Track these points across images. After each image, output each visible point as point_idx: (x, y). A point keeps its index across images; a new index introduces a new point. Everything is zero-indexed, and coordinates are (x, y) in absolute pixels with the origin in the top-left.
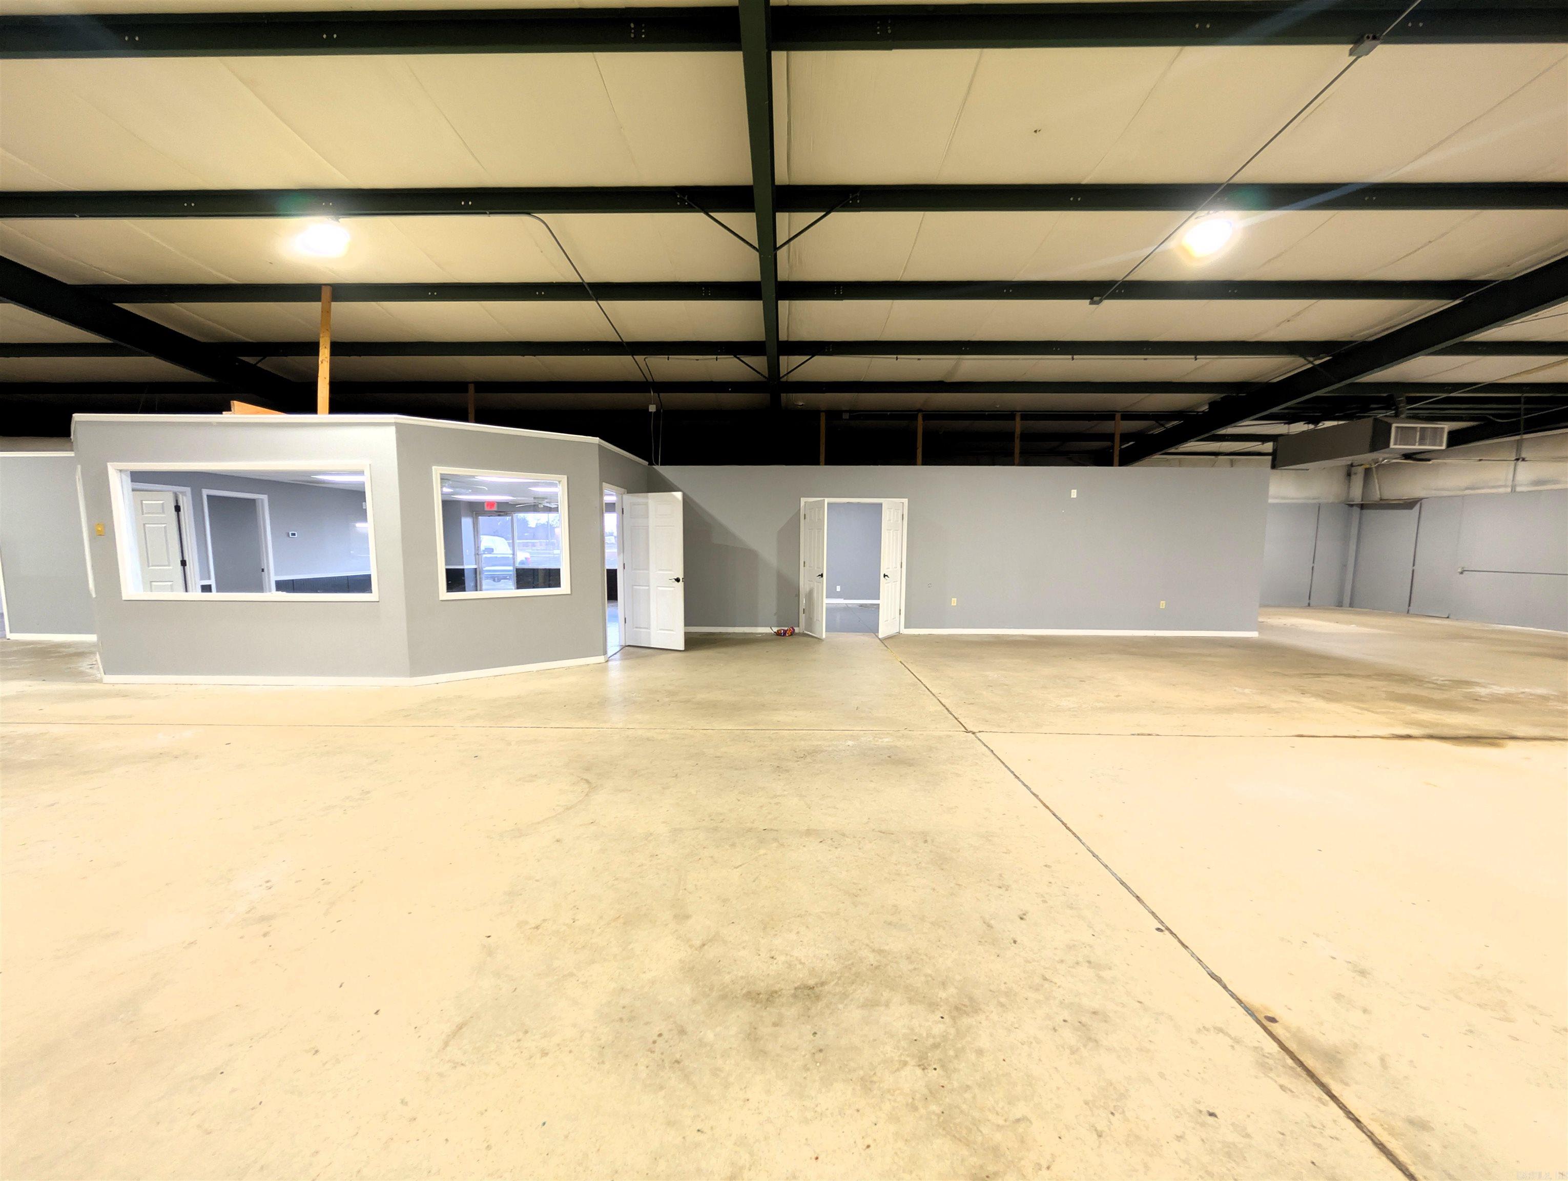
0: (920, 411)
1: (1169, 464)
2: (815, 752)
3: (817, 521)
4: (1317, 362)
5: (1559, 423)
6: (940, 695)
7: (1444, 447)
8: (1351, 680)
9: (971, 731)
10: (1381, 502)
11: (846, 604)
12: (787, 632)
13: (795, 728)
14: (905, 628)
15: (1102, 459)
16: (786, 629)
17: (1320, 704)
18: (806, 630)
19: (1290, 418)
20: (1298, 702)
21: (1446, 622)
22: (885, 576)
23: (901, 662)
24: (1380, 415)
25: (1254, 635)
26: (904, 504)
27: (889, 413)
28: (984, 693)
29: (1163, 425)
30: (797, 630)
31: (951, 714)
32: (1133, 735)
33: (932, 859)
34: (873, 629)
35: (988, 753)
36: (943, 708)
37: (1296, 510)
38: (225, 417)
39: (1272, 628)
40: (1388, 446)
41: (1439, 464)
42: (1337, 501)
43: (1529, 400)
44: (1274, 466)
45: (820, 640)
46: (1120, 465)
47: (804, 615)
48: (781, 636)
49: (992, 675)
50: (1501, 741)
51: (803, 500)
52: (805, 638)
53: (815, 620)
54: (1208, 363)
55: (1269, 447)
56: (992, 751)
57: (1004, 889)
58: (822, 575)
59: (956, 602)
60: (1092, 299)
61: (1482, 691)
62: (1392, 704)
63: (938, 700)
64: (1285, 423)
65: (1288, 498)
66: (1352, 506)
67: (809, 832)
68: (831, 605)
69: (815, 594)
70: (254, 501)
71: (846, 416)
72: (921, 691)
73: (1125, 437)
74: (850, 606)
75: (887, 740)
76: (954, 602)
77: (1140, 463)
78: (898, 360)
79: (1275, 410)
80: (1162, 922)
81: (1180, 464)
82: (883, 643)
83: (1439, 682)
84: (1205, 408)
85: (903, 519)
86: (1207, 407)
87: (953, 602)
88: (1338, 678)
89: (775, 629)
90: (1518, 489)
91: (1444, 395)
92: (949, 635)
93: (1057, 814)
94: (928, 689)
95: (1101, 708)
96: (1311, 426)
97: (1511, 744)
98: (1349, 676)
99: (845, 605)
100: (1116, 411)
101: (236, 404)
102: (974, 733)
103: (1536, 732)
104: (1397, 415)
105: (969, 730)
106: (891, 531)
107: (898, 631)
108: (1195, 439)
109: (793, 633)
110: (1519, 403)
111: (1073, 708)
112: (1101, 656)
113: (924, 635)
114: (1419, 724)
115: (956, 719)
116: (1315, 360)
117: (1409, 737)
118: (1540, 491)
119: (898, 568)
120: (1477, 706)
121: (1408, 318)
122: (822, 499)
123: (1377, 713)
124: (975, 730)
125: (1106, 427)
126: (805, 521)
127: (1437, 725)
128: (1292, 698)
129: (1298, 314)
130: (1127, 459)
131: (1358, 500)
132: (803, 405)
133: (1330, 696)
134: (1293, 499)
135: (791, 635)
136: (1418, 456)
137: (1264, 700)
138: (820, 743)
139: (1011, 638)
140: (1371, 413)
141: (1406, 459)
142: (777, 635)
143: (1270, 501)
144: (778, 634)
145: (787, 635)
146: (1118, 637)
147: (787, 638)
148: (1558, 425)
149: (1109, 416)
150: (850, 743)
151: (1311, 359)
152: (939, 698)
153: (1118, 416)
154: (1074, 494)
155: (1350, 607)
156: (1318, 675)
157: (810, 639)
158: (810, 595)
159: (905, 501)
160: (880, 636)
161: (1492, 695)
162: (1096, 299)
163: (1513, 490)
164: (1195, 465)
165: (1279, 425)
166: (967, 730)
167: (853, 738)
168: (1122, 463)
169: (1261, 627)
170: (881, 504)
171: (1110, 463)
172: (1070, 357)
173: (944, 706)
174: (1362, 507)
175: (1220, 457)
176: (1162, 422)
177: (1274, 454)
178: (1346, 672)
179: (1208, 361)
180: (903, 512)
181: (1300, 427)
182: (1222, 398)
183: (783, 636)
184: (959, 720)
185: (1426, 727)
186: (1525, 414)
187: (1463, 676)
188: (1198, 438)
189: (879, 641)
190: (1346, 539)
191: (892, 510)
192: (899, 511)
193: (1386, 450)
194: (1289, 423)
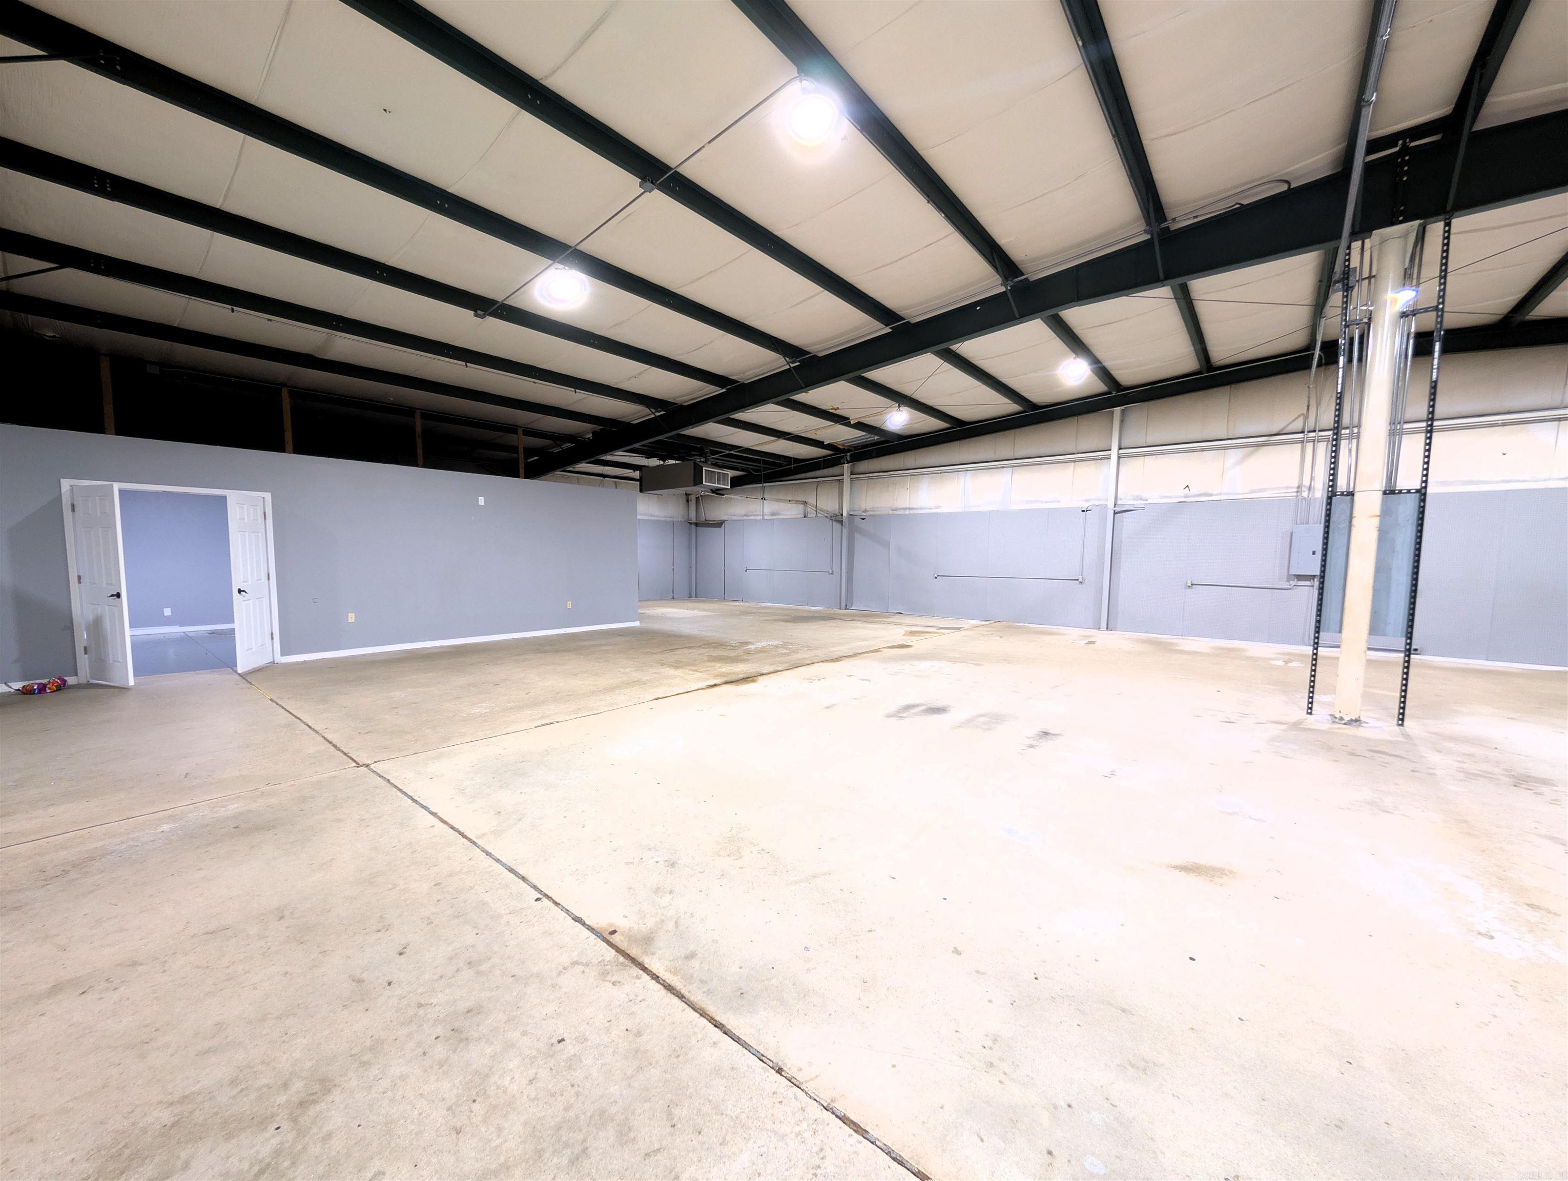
0: (284, 385)
1: (569, 481)
2: (92, 859)
3: (99, 515)
4: (657, 414)
5: (782, 477)
6: (325, 731)
7: (729, 487)
8: (691, 651)
9: (364, 765)
10: (707, 522)
11: (184, 632)
12: (48, 686)
13: (48, 834)
14: (282, 655)
15: (508, 469)
16: (45, 681)
17: (672, 672)
18: (92, 678)
19: (649, 455)
20: (658, 673)
21: (741, 604)
22: (240, 591)
23: (271, 700)
24: (698, 460)
25: (637, 624)
26: (266, 499)
27: (233, 380)
28: (387, 717)
29: (559, 446)
30: (71, 680)
31: (339, 750)
32: (537, 727)
33: (289, 936)
34: (229, 662)
35: (384, 783)
36: (330, 745)
37: (657, 525)
39: (650, 617)
40: (702, 483)
41: (727, 498)
42: (683, 520)
43: (765, 462)
44: (641, 491)
45: (124, 689)
46: (526, 477)
47: (86, 656)
48: (34, 694)
49: (398, 695)
50: (756, 678)
51: (66, 484)
52: (94, 691)
53: (111, 662)
54: (586, 398)
55: (636, 474)
56: (389, 780)
57: (383, 931)
58: (118, 595)
59: (354, 618)
60: (476, 311)
61: (752, 647)
62: (710, 664)
63: (324, 737)
64: (646, 458)
65: (654, 516)
66: (691, 524)
67: (56, 989)
68: (144, 637)
69: (107, 624)
72: (298, 730)
73: (529, 452)
74: (190, 634)
75: (233, 806)
76: (352, 617)
77: (543, 477)
78: (235, 313)
79: (637, 446)
80: (540, 892)
81: (578, 482)
82: (244, 679)
83: (734, 645)
84: (590, 436)
85: (265, 519)
86: (591, 435)
87: (349, 618)
88: (683, 650)
89: (18, 685)
90: (765, 518)
91: (728, 452)
92: (348, 658)
93: (455, 826)
94: (310, 727)
95: (512, 708)
96: (662, 462)
97: (760, 678)
98: (689, 648)
99: (183, 634)
100: (519, 427)
102: (367, 766)
103: (771, 669)
104: (706, 462)
105: (361, 763)
106: (247, 534)
107: (272, 661)
108: (586, 461)
109: (62, 686)
110: (760, 463)
111: (484, 713)
112: (517, 657)
113: (313, 661)
114: (721, 675)
115: (345, 754)
116: (656, 412)
117: (716, 685)
118: (774, 519)
119: (263, 580)
120: (749, 658)
121: (700, 395)
122: (111, 483)
123: (701, 672)
124: (369, 762)
125: (512, 439)
126: (74, 517)
127: (729, 674)
128: (655, 670)
129: (640, 374)
130: (534, 472)
131: (694, 520)
132: (54, 337)
133: (677, 665)
134: (657, 516)
135: (59, 689)
136: (719, 492)
137: (637, 675)
138: (101, 844)
139: (427, 652)
140: (693, 458)
141: (713, 493)
142: (24, 694)
143: (639, 517)
144: (27, 692)
145: (48, 691)
146: (530, 638)
147: (49, 696)
148: (778, 479)
149: (512, 429)
150: (165, 827)
151: (653, 410)
152: (323, 735)
153: (520, 431)
154: (481, 500)
155: (696, 597)
156: (672, 650)
157: (101, 691)
158: (96, 627)
159: (267, 495)
160: (239, 671)
161: (756, 649)
162: (479, 312)
163: (763, 519)
164: (589, 483)
165: (641, 458)
166: (359, 764)
167: (172, 818)
168: (529, 476)
169: (641, 617)
170: (225, 498)
171: (516, 475)
172: (464, 363)
173: (331, 743)
174: (697, 525)
175: (606, 479)
176: (558, 443)
177: (640, 480)
178: (688, 646)
179: (584, 396)
180: (264, 510)
181: (654, 462)
182: (601, 429)
183: (39, 693)
184: (350, 755)
185: (724, 676)
186: (764, 471)
187: (744, 639)
188: (588, 461)
189: (237, 677)
190: (689, 547)
191: (245, 506)
192: (258, 508)
193: (700, 485)
194: (648, 458)
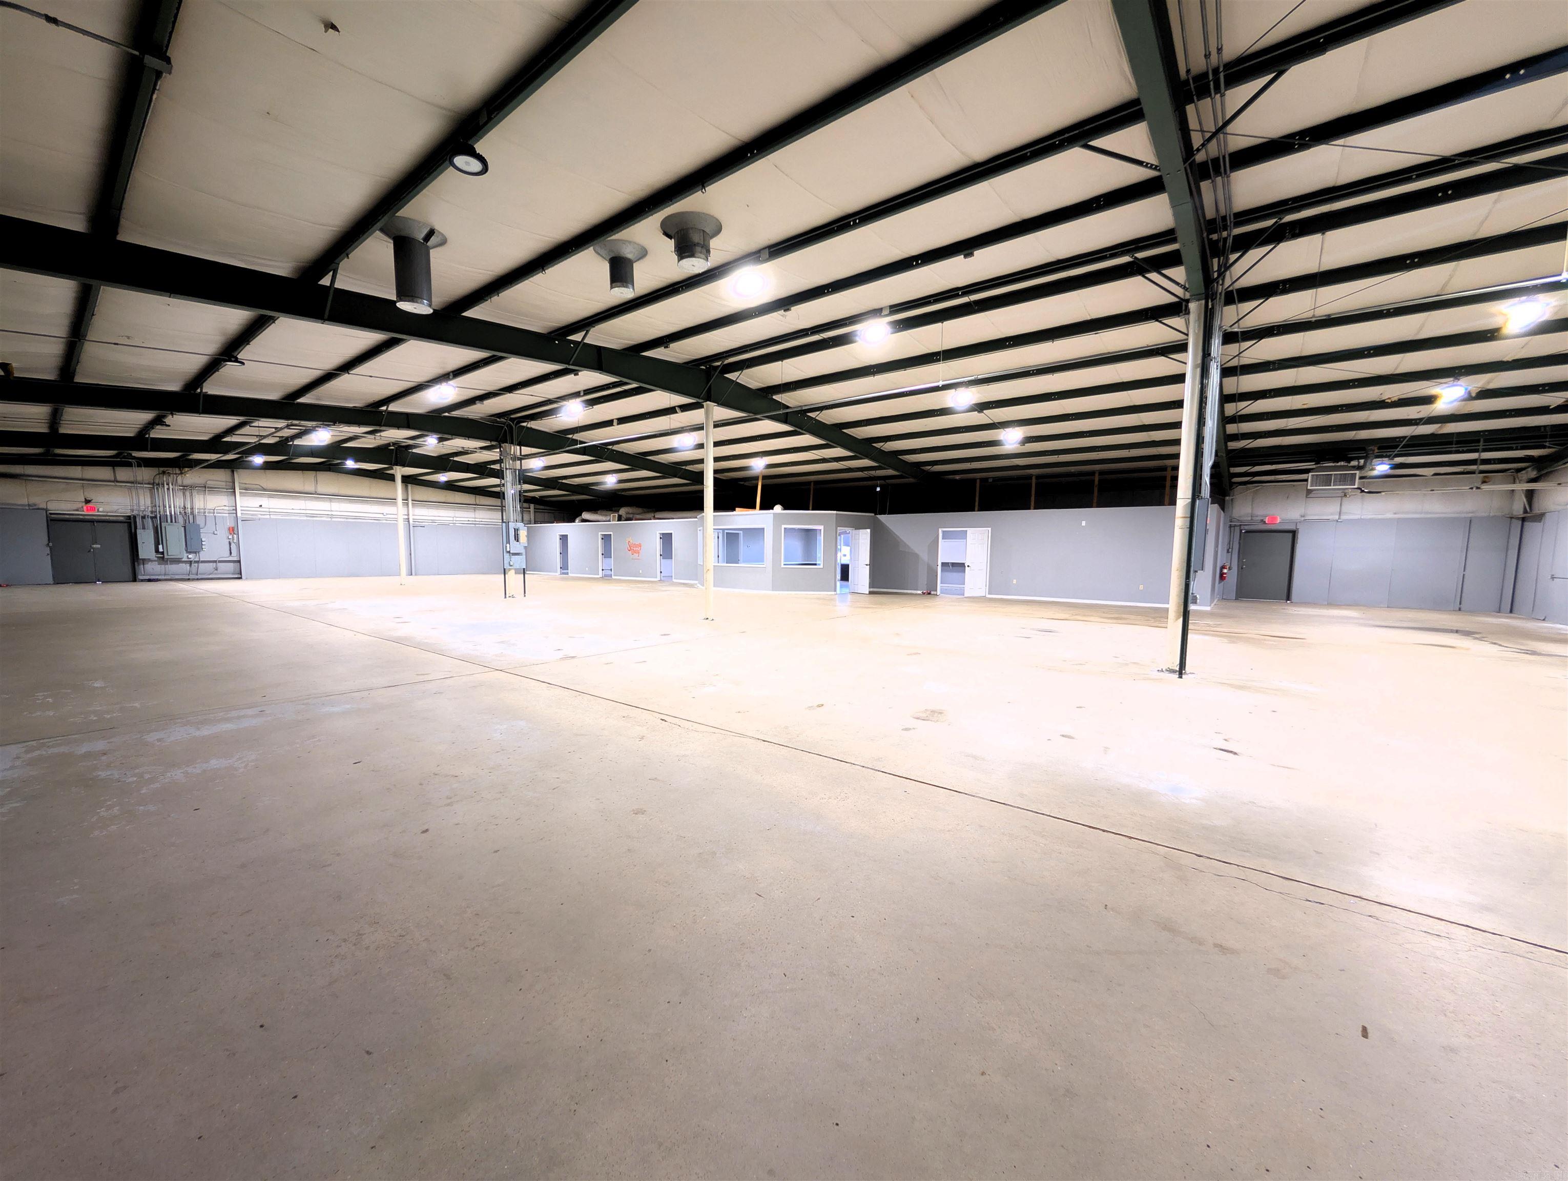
14: (988, 594)
26: (989, 531)
30: (933, 592)
38: (734, 513)
66: (1513, 518)
70: (738, 534)
71: (990, 480)
76: (1015, 581)
85: (988, 538)
101: (737, 509)
106: (976, 545)
107: (984, 595)
109: (930, 594)
131: (1520, 514)
134: (1438, 513)
149: (1162, 469)
153: (1169, 469)
159: (990, 529)
160: (966, 596)
174: (1523, 519)
180: (988, 535)
190: (1506, 549)
192: (985, 534)
